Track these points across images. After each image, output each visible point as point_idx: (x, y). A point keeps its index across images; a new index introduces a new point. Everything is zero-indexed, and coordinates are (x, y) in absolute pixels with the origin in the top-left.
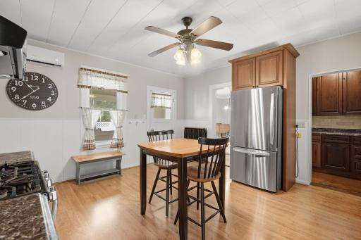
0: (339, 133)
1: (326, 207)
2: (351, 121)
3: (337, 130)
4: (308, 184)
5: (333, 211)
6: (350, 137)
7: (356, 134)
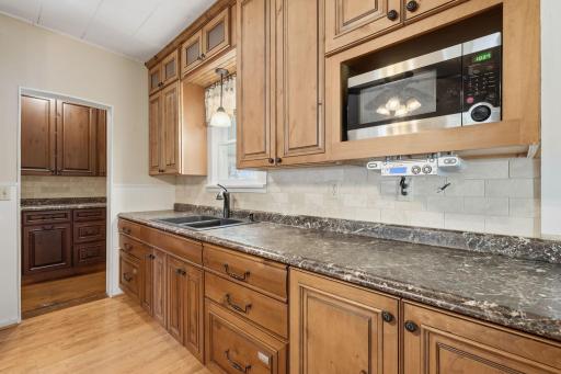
0: (50, 207)
1: (79, 343)
2: (65, 185)
3: (43, 201)
4: (19, 320)
5: (93, 342)
6: (72, 210)
7: (80, 206)
